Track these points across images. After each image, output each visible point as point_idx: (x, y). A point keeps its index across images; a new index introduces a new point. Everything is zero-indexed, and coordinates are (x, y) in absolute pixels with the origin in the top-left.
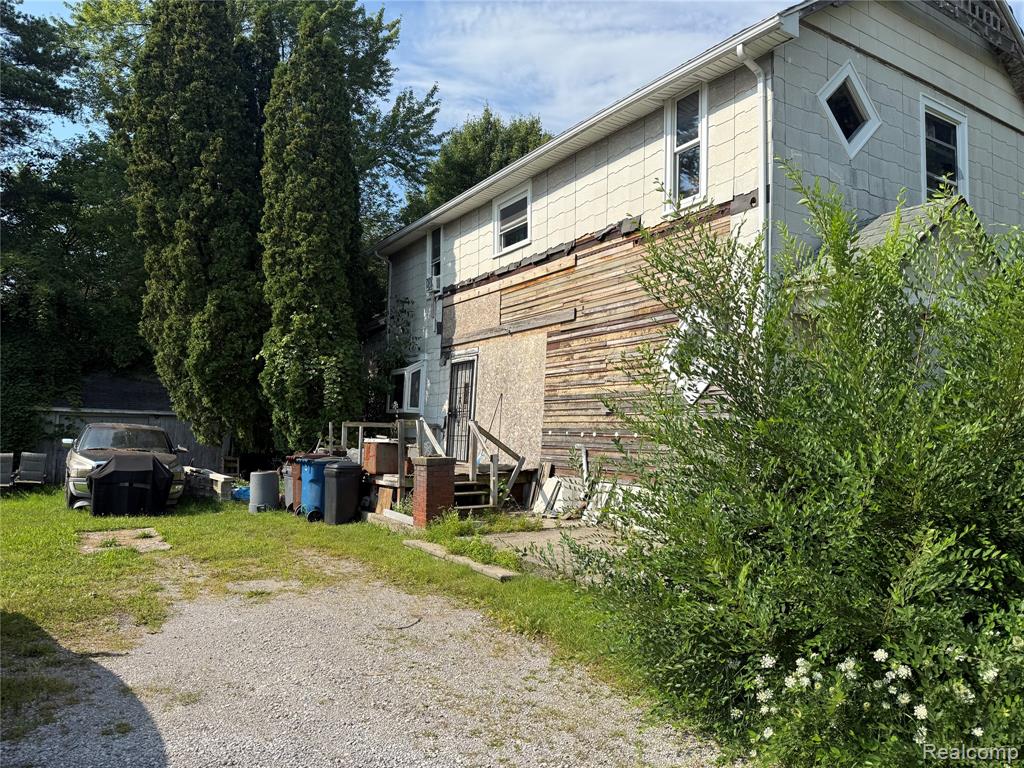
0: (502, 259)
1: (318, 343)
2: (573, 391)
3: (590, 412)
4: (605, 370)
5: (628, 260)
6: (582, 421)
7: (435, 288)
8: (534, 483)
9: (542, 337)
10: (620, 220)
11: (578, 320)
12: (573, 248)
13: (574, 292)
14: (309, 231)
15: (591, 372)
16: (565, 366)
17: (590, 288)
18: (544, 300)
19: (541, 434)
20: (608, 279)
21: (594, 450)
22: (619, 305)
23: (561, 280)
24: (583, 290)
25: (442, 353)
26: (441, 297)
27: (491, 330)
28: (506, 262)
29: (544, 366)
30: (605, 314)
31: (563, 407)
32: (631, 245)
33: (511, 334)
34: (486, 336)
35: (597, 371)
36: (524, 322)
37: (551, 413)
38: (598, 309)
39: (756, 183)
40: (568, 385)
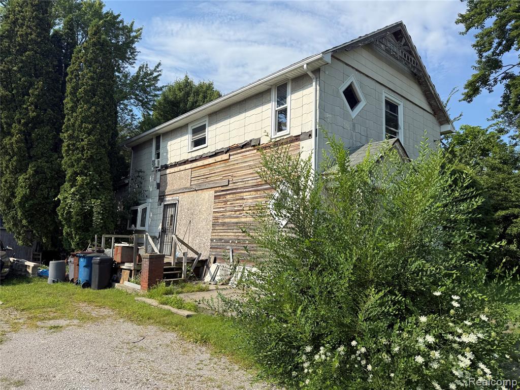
0: (192, 153)
1: (91, 192)
2: (227, 220)
3: (235, 231)
4: (243, 210)
5: (254, 158)
6: (231, 235)
7: (156, 165)
8: (205, 266)
9: (212, 193)
10: (251, 139)
11: (230, 185)
12: (228, 150)
13: (228, 172)
14: (89, 134)
15: (236, 211)
16: (223, 208)
17: (236, 170)
18: (213, 175)
19: (210, 241)
20: (245, 166)
21: (236, 249)
22: (249, 179)
23: (222, 165)
24: (233, 171)
25: (159, 199)
26: (159, 170)
27: (186, 188)
28: (194, 155)
29: (212, 207)
30: (243, 183)
31: (221, 228)
32: (255, 151)
33: (196, 190)
34: (183, 191)
35: (239, 211)
36: (203, 185)
37: (215, 231)
38: (239, 181)
39: (311, 127)
40: (224, 217)
